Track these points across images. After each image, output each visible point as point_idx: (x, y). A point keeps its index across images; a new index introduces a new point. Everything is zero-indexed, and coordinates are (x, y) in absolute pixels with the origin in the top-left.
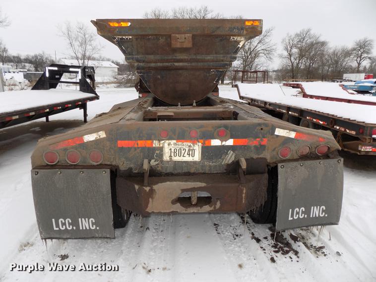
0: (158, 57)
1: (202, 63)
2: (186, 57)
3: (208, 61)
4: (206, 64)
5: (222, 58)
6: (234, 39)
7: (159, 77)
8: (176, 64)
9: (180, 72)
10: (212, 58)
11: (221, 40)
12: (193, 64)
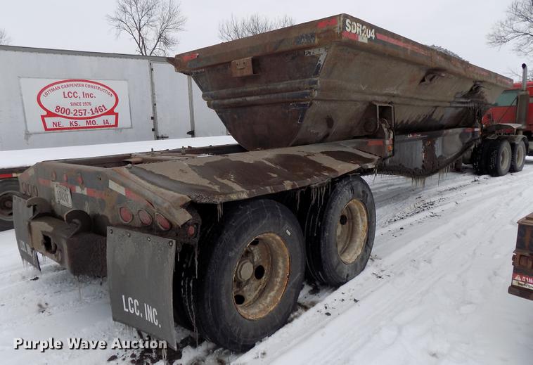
0: (229, 91)
1: (276, 95)
2: (256, 88)
3: (281, 91)
4: (280, 95)
5: (297, 85)
6: (309, 53)
7: (236, 116)
8: (248, 99)
9: (255, 109)
10: (285, 85)
11: (293, 58)
12: (266, 97)
